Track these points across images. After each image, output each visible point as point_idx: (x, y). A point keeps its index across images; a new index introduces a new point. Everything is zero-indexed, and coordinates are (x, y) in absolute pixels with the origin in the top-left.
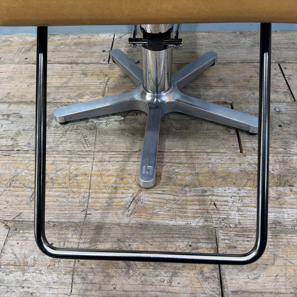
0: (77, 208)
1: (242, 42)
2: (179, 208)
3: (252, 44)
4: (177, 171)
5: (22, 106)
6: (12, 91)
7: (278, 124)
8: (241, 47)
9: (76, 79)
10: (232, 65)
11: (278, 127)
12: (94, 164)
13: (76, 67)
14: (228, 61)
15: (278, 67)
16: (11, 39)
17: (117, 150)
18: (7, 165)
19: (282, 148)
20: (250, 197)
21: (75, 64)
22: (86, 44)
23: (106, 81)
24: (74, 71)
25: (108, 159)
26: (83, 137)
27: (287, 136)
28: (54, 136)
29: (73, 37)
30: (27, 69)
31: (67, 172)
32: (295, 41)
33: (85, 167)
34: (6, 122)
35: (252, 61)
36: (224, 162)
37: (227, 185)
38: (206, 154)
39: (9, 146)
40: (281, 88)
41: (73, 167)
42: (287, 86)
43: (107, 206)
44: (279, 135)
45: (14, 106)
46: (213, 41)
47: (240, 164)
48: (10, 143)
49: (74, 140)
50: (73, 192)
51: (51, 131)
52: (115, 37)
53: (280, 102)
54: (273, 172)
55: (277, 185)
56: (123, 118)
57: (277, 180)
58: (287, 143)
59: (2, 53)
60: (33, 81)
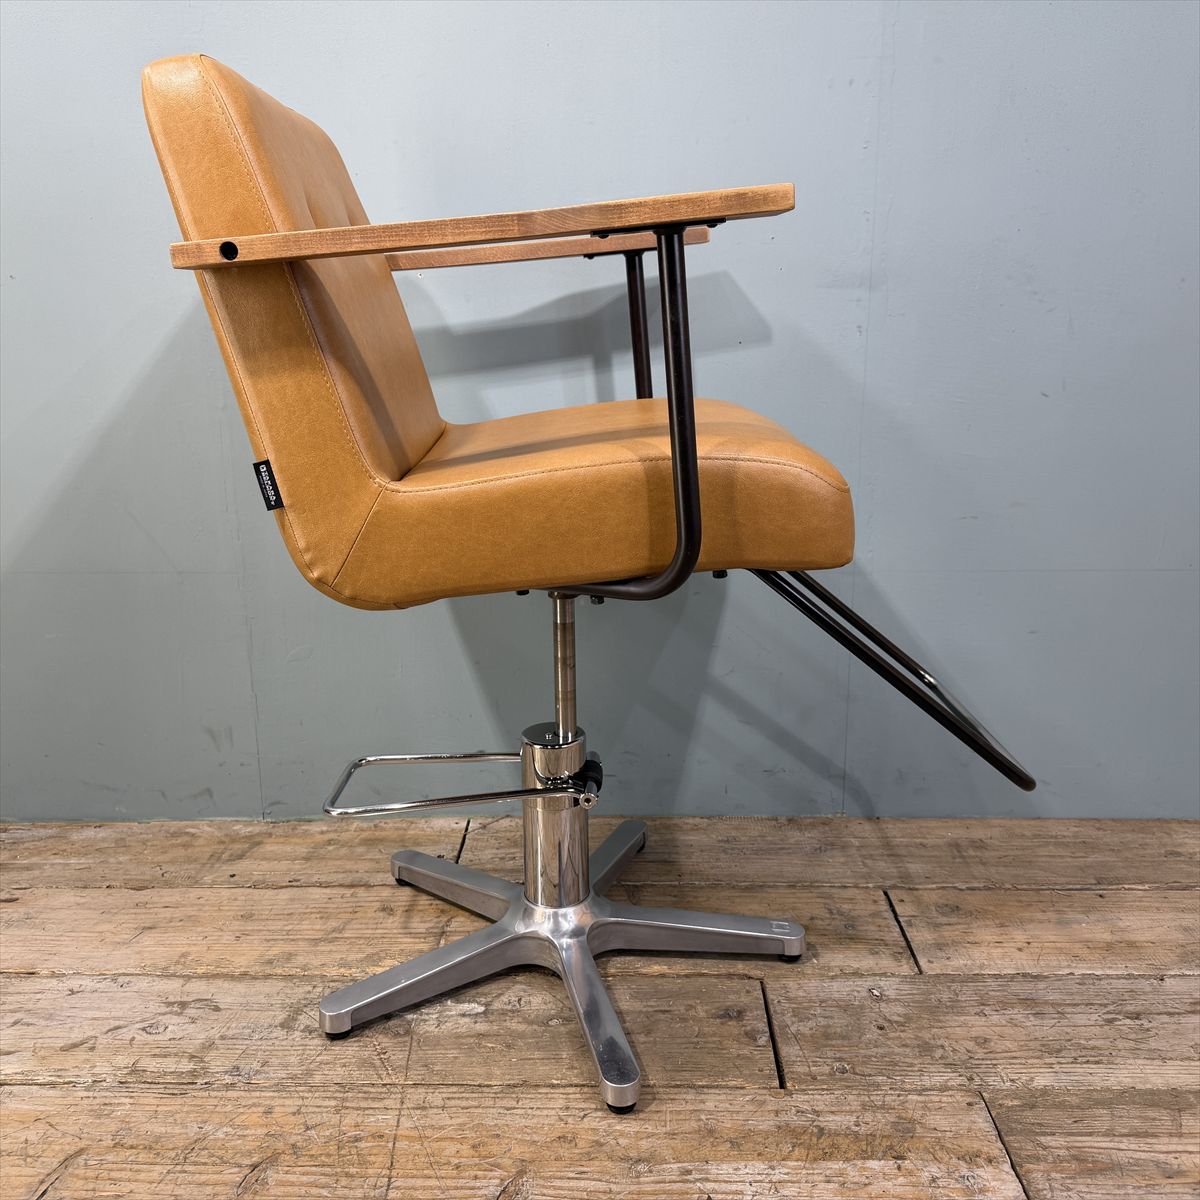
1: (792, 841)
3: (818, 846)
4: (618, 1128)
5: (219, 982)
6: (193, 949)
7: (875, 1023)
8: (790, 851)
9: (364, 921)
10: (767, 892)
11: (875, 1029)
12: (402, 1113)
13: (366, 895)
14: (757, 884)
15: (884, 897)
16: (192, 830)
17: (465, 1083)
18: (178, 1116)
19: (884, 1076)
20: (798, 1182)
21: (363, 888)
22: (394, 841)
23: (441, 925)
24: (359, 904)
25: (440, 1103)
26: (376, 1053)
27: (897, 1050)
28: (299, 1052)
29: (361, 825)
30: (236, 899)
31: (334, 1132)
32: (925, 841)
33: (383, 1121)
34: (176, 1019)
35: (817, 884)
36: (737, 1108)
37: (741, 1157)
38: (693, 1091)
39: (183, 1073)
40: (887, 945)
41: (350, 1119)
42: (902, 939)
44: (876, 1047)
45: (198, 983)
46: (720, 838)
47: (777, 1113)
48: (186, 1066)
49: (354, 1061)
50: (348, 1175)
51: (293, 1039)
52: (471, 825)
53: (884, 974)
54: (857, 1129)
55: (865, 1156)
56: (482, 1009)
57: (866, 1146)
58: (896, 1065)
59: (164, 863)
60: (250, 926)
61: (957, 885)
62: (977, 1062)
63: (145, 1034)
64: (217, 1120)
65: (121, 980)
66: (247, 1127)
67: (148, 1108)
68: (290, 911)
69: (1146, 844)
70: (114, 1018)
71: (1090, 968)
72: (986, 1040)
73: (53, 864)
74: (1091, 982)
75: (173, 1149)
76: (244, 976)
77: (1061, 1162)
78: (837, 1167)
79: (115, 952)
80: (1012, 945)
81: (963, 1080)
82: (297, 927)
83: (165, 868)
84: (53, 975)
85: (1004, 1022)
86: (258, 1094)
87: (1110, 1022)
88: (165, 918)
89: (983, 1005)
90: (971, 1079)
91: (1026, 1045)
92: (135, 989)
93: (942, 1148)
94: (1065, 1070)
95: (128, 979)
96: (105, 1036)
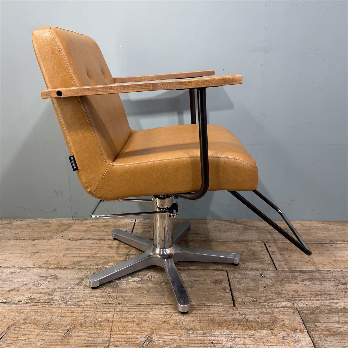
0: (100, 345)
1: (235, 227)
2: (184, 346)
3: (243, 229)
4: (183, 319)
5: (58, 270)
6: (50, 259)
7: (263, 285)
8: (235, 230)
9: (103, 251)
10: (228, 243)
11: (263, 287)
12: (115, 313)
13: (104, 243)
14: (225, 240)
15: (264, 245)
16: (50, 222)
17: (135, 303)
18: (44, 313)
19: (266, 303)
20: (240, 337)
21: (103, 241)
22: (112, 226)
23: (127, 252)
24: (102, 246)
25: (127, 310)
26: (107, 293)
27: (270, 294)
28: (83, 293)
29: (102, 221)
30: (64, 244)
31: (93, 319)
33: (108, 315)
34: (44, 282)
35: (243, 241)
36: (220, 313)
37: (222, 329)
38: (206, 307)
39: (46, 299)
40: (266, 260)
41: (98, 315)
42: (270, 259)
43: (125, 344)
44: (263, 293)
45: (52, 270)
46: (213, 226)
47: (233, 314)
48: (47, 297)
49: (100, 296)
50: (97, 333)
51: (81, 289)
52: (136, 221)
53: (265, 270)
54: (258, 320)
55: (261, 329)
56: (140, 279)
57: (261, 326)
58: (270, 299)
59: (42, 232)
60: (68, 252)
61: (287, 242)
62: (295, 298)
63: (34, 287)
64: (56, 315)
65: (27, 269)
66: (66, 317)
67: (35, 311)
68: (80, 248)
69: (345, 229)
70: (25, 281)
71: (329, 269)
72: (298, 291)
73: (7, 232)
74: (330, 273)
75: (42, 324)
76: (66, 268)
77: (323, 331)
78: (252, 332)
79: (25, 260)
80: (305, 261)
81: (291, 304)
82: (82, 253)
83: (42, 233)
84: (6, 267)
85: (303, 286)
86: (69, 306)
87: (336, 286)
88: (41, 249)
89: (296, 280)
90: (293, 304)
91: (310, 293)
92: (32, 272)
93: (285, 326)
94: (323, 301)
95: (29, 269)
96: (22, 287)
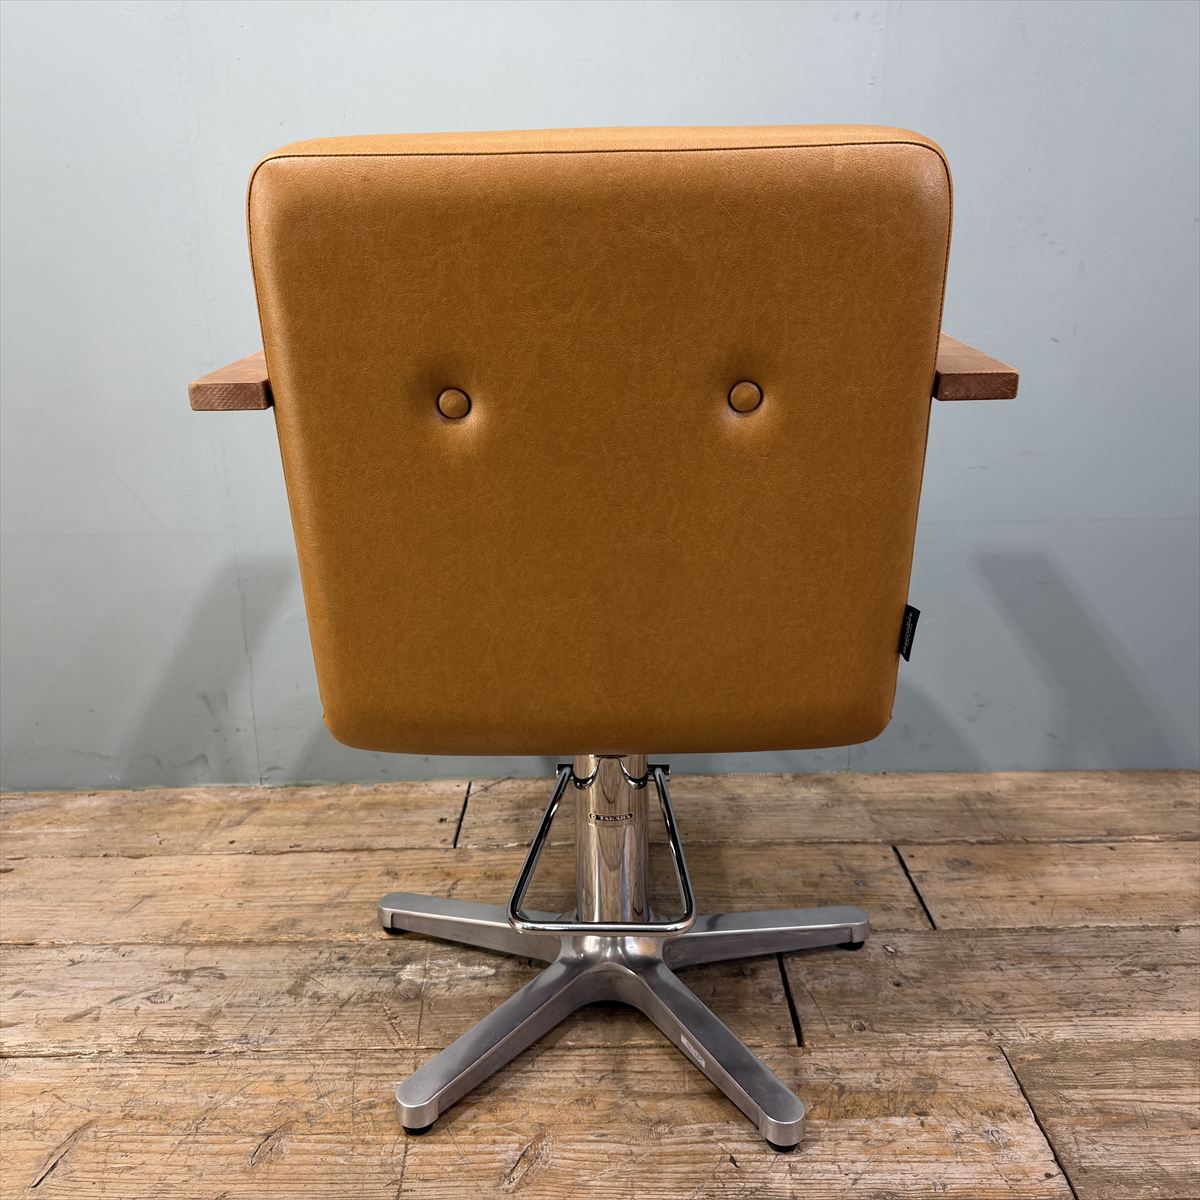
0: (374, 1177)
1: (798, 797)
2: (643, 1172)
3: (824, 802)
4: (636, 1089)
5: (223, 950)
6: (194, 916)
7: (891, 980)
8: (796, 808)
9: (368, 885)
10: (775, 850)
11: (891, 986)
13: (368, 859)
14: (765, 841)
15: (892, 852)
16: (189, 797)
18: (187, 1086)
19: (902, 1032)
20: (822, 1140)
21: (366, 852)
22: (395, 805)
23: (447, 888)
24: (363, 868)
26: (386, 1018)
27: (915, 1006)
28: (309, 1019)
29: (361, 789)
30: (236, 866)
31: (348, 1099)
32: (932, 795)
34: (180, 988)
35: (825, 840)
39: (190, 1042)
40: (898, 901)
41: (363, 1086)
42: (914, 894)
43: (453, 1171)
44: (893, 1003)
45: (202, 951)
46: (725, 796)
47: (797, 1071)
48: (193, 1035)
50: (363, 1142)
51: (302, 1006)
52: (472, 787)
53: (898, 930)
54: (878, 1085)
55: (888, 1113)
56: (492, 971)
57: (888, 1103)
58: (915, 1021)
59: (165, 830)
60: (252, 893)
61: (967, 838)
62: (996, 1017)
63: (149, 1004)
64: (227, 1089)
65: (123, 949)
66: (258, 1096)
67: (156, 1078)
68: (293, 877)
69: (1155, 795)
70: (118, 988)
71: (1103, 921)
72: (1004, 995)
73: (48, 834)
74: (1106, 934)
75: (184, 1119)
76: (248, 943)
77: (1085, 1115)
78: (858, 1124)
79: (115, 922)
80: (1026, 899)
81: (983, 1035)
82: (300, 893)
83: (162, 835)
84: (53, 946)
85: (1021, 977)
86: (267, 1062)
87: (1127, 973)
88: (165, 887)
89: (999, 959)
90: (990, 1034)
91: (1045, 999)
92: (137, 958)
93: (965, 1103)
94: (1084, 1023)
95: (128, 948)
96: (109, 1006)
